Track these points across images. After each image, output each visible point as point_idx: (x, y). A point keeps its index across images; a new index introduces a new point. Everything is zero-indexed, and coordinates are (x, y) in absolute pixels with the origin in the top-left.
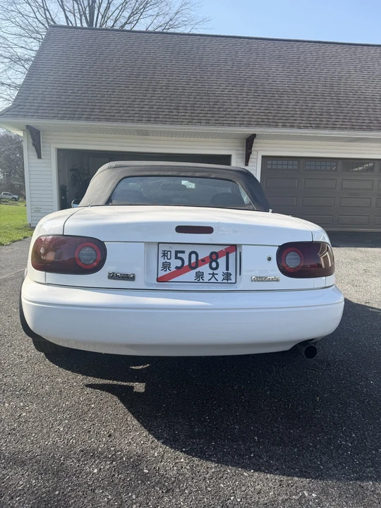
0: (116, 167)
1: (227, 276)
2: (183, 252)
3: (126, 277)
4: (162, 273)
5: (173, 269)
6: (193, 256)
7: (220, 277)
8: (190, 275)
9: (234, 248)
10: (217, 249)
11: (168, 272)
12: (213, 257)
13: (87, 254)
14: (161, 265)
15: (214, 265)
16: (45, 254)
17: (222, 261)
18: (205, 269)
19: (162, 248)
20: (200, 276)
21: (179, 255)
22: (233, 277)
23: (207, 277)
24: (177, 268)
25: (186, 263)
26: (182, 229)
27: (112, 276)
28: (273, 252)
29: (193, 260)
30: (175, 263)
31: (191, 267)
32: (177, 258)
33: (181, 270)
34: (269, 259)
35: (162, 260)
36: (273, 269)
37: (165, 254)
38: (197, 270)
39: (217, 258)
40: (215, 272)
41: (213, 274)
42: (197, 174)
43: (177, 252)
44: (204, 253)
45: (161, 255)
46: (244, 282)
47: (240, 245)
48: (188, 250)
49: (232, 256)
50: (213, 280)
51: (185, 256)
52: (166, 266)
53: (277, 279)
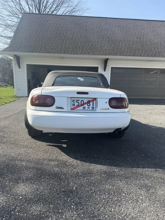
0: (55, 73)
1: (93, 108)
2: (79, 100)
3: (61, 108)
4: (72, 107)
5: (76, 106)
6: (82, 102)
7: (91, 109)
8: (81, 108)
9: (95, 99)
10: (90, 100)
11: (74, 107)
12: (89, 102)
13: (49, 101)
14: (72, 105)
15: (89, 104)
16: (35, 101)
17: (91, 103)
18: (86, 106)
19: (73, 99)
20: (84, 108)
21: (78, 101)
22: (95, 108)
23: (86, 108)
24: (77, 105)
25: (80, 104)
26: (78, 93)
27: (57, 108)
28: (108, 101)
29: (82, 103)
30: (76, 104)
31: (82, 105)
32: (77, 102)
33: (78, 106)
34: (106, 103)
35: (72, 103)
36: (108, 106)
37: (73, 101)
38: (83, 106)
39: (90, 102)
40: (89, 107)
41: (89, 108)
42: (84, 75)
43: (77, 100)
44: (86, 101)
45: (72, 101)
46: (98, 110)
47: (97, 98)
48: (81, 100)
49: (94, 102)
50: (89, 109)
51: (80, 102)
52: (74, 105)
53: (108, 109)
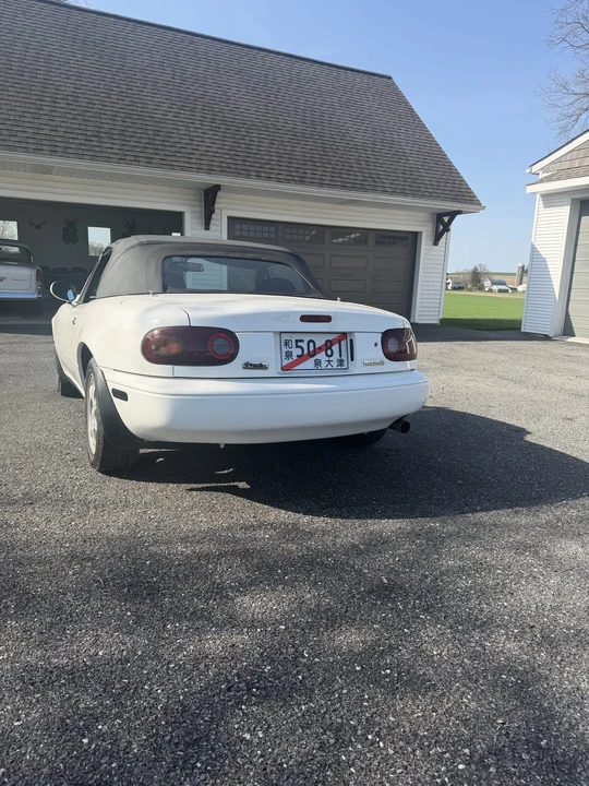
1: (341, 362)
2: (302, 341)
3: (261, 367)
4: (286, 362)
5: (295, 358)
6: (311, 344)
7: (335, 364)
8: (310, 363)
9: (344, 335)
10: (331, 337)
11: (291, 360)
12: (328, 345)
13: (219, 346)
14: (284, 354)
15: (329, 352)
16: (157, 349)
17: (335, 348)
18: (322, 356)
19: (285, 337)
20: (318, 363)
21: (299, 344)
22: (345, 363)
23: (324, 364)
24: (298, 356)
25: (306, 352)
26: (306, 318)
27: (247, 366)
28: (378, 339)
29: (312, 349)
30: (296, 352)
31: (311, 355)
32: (297, 346)
33: (301, 358)
34: (376, 345)
35: (284, 349)
36: (379, 354)
37: (286, 344)
38: (316, 357)
39: (332, 345)
40: (331, 359)
41: (329, 361)
43: (297, 341)
44: (320, 342)
45: (283, 344)
46: (356, 367)
47: (351, 333)
48: (307, 338)
49: (343, 343)
50: (329, 367)
51: (304, 345)
52: (289, 355)
53: (382, 363)
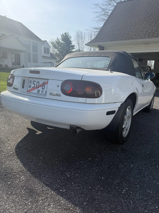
2: (35, 81)
4: (29, 89)
6: (38, 83)
7: (44, 93)
8: (36, 91)
10: (45, 81)
11: (30, 88)
12: (44, 84)
15: (43, 87)
17: (46, 86)
18: (40, 89)
19: (31, 79)
20: (39, 91)
21: (34, 83)
23: (41, 92)
24: (33, 87)
25: (36, 86)
26: (31, 72)
27: (14, 88)
29: (38, 85)
30: (33, 85)
34: (58, 86)
35: (29, 84)
37: (30, 82)
38: (38, 89)
40: (43, 90)
41: (43, 91)
43: (34, 81)
44: (41, 82)
48: (37, 81)
50: (42, 94)
52: (30, 86)
